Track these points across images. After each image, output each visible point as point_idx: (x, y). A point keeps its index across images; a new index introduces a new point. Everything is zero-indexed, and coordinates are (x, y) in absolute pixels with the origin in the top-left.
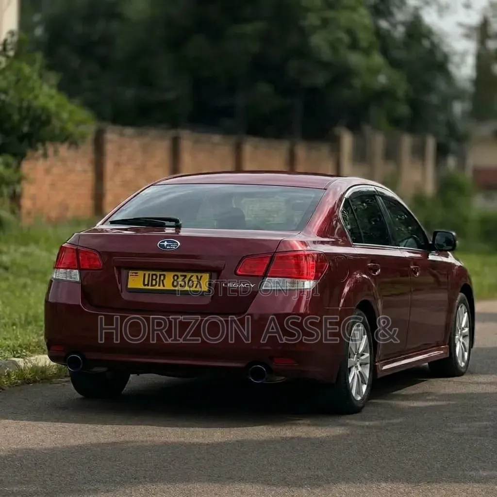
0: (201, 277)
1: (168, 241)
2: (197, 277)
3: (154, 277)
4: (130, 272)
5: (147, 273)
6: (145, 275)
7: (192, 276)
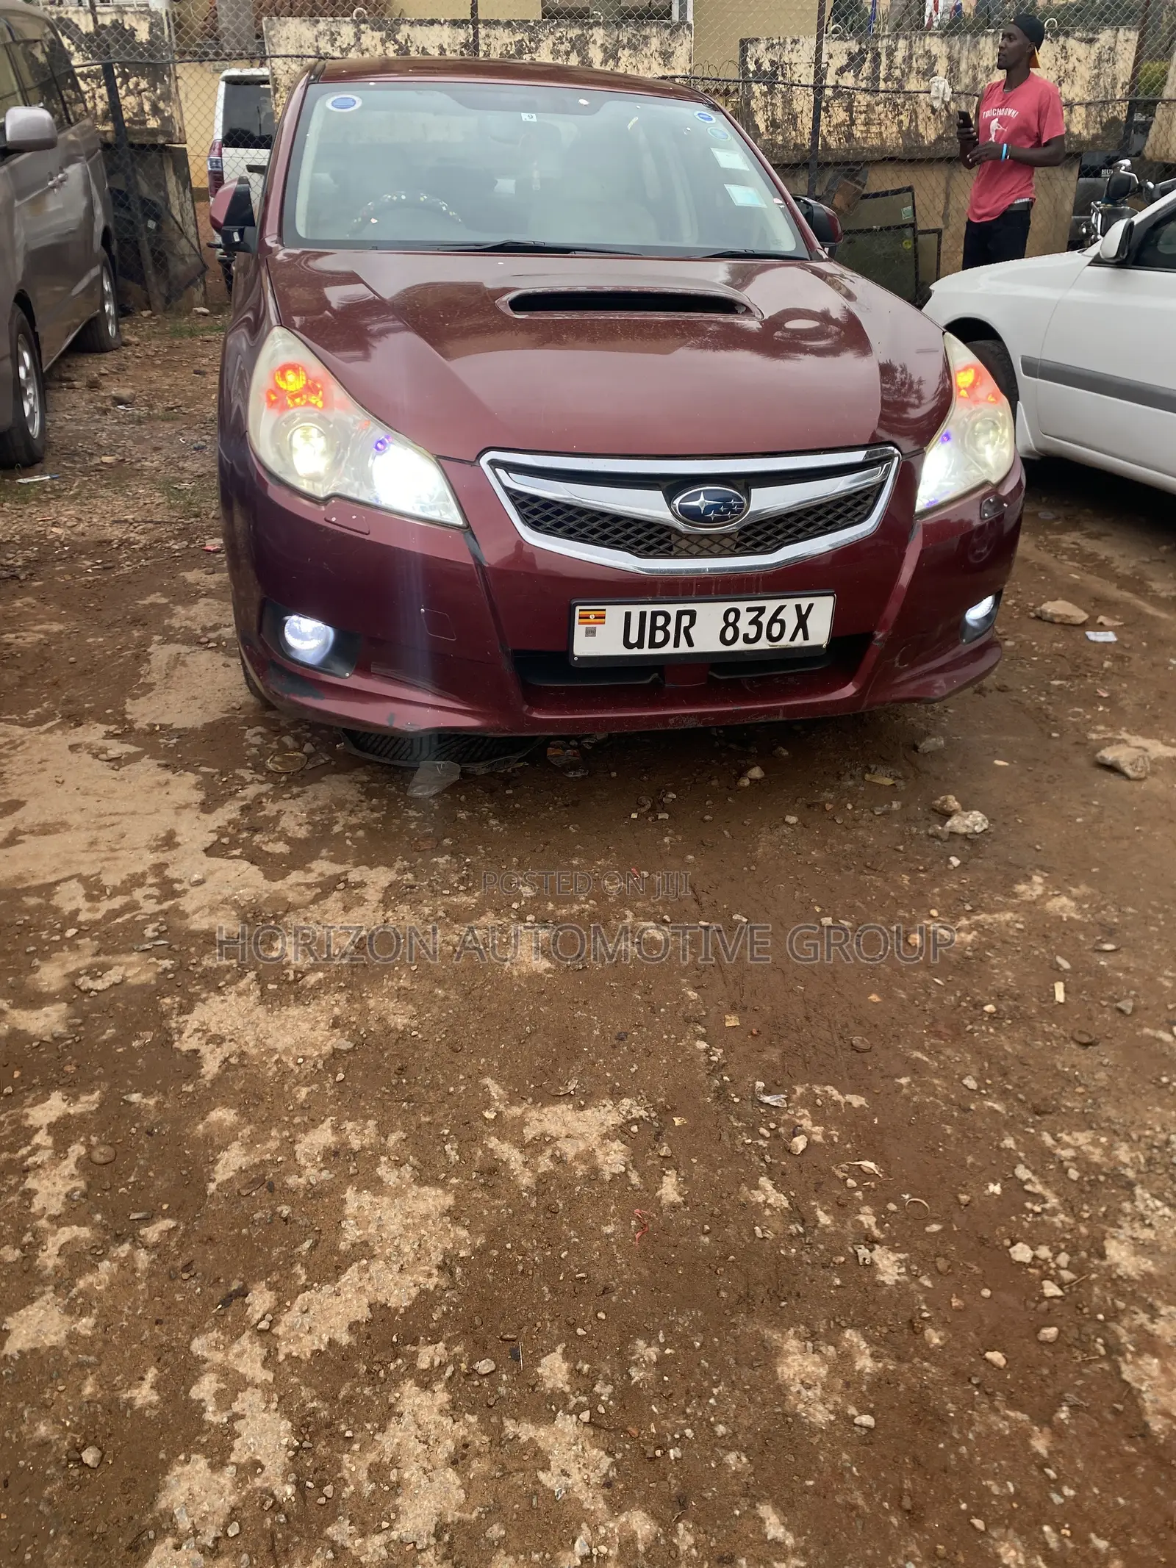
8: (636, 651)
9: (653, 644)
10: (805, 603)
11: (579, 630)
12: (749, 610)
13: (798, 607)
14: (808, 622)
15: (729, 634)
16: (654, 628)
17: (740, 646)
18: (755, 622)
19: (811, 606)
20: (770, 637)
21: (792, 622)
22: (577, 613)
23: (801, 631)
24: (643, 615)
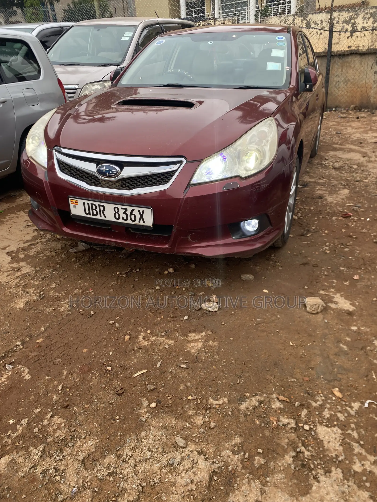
8: (88, 216)
9: (93, 215)
10: (141, 210)
11: (71, 206)
12: (122, 208)
13: (139, 211)
14: (144, 216)
15: (117, 216)
16: (93, 209)
17: (121, 220)
18: (124, 213)
19: (143, 211)
20: (131, 219)
21: (138, 217)
22: (70, 200)
23: (141, 220)
24: (88, 204)
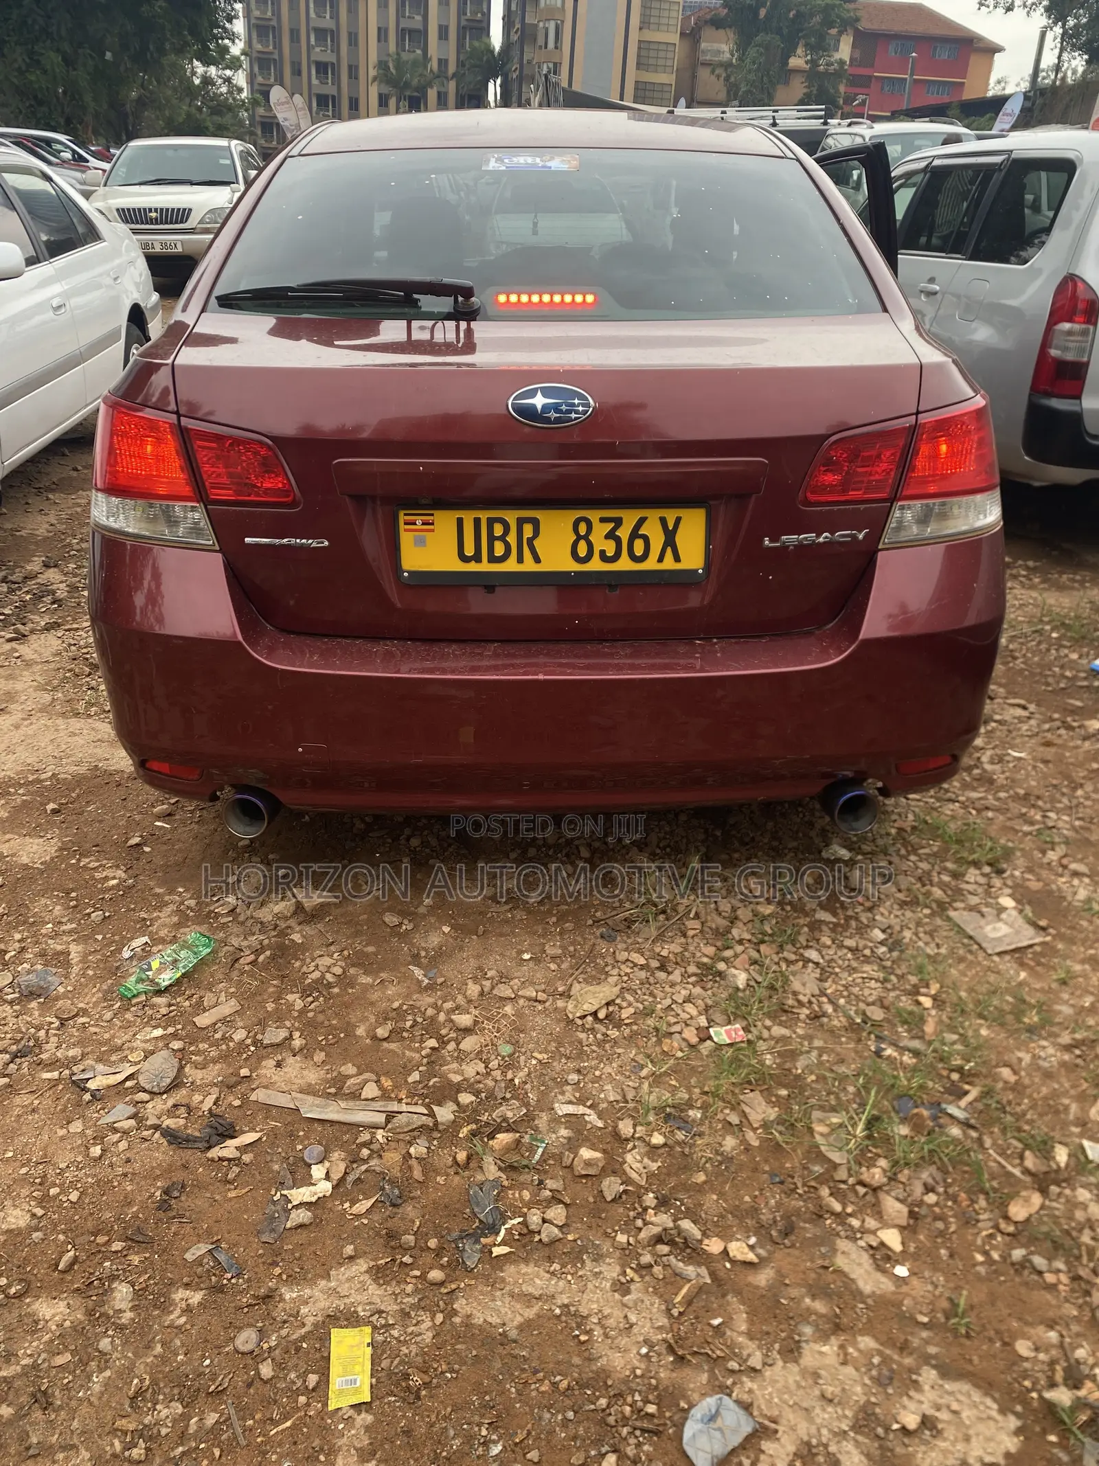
0: (678, 520)
1: (546, 392)
2: (663, 521)
3: (498, 530)
4: (401, 513)
5: (468, 517)
6: (460, 522)
7: (642, 521)
